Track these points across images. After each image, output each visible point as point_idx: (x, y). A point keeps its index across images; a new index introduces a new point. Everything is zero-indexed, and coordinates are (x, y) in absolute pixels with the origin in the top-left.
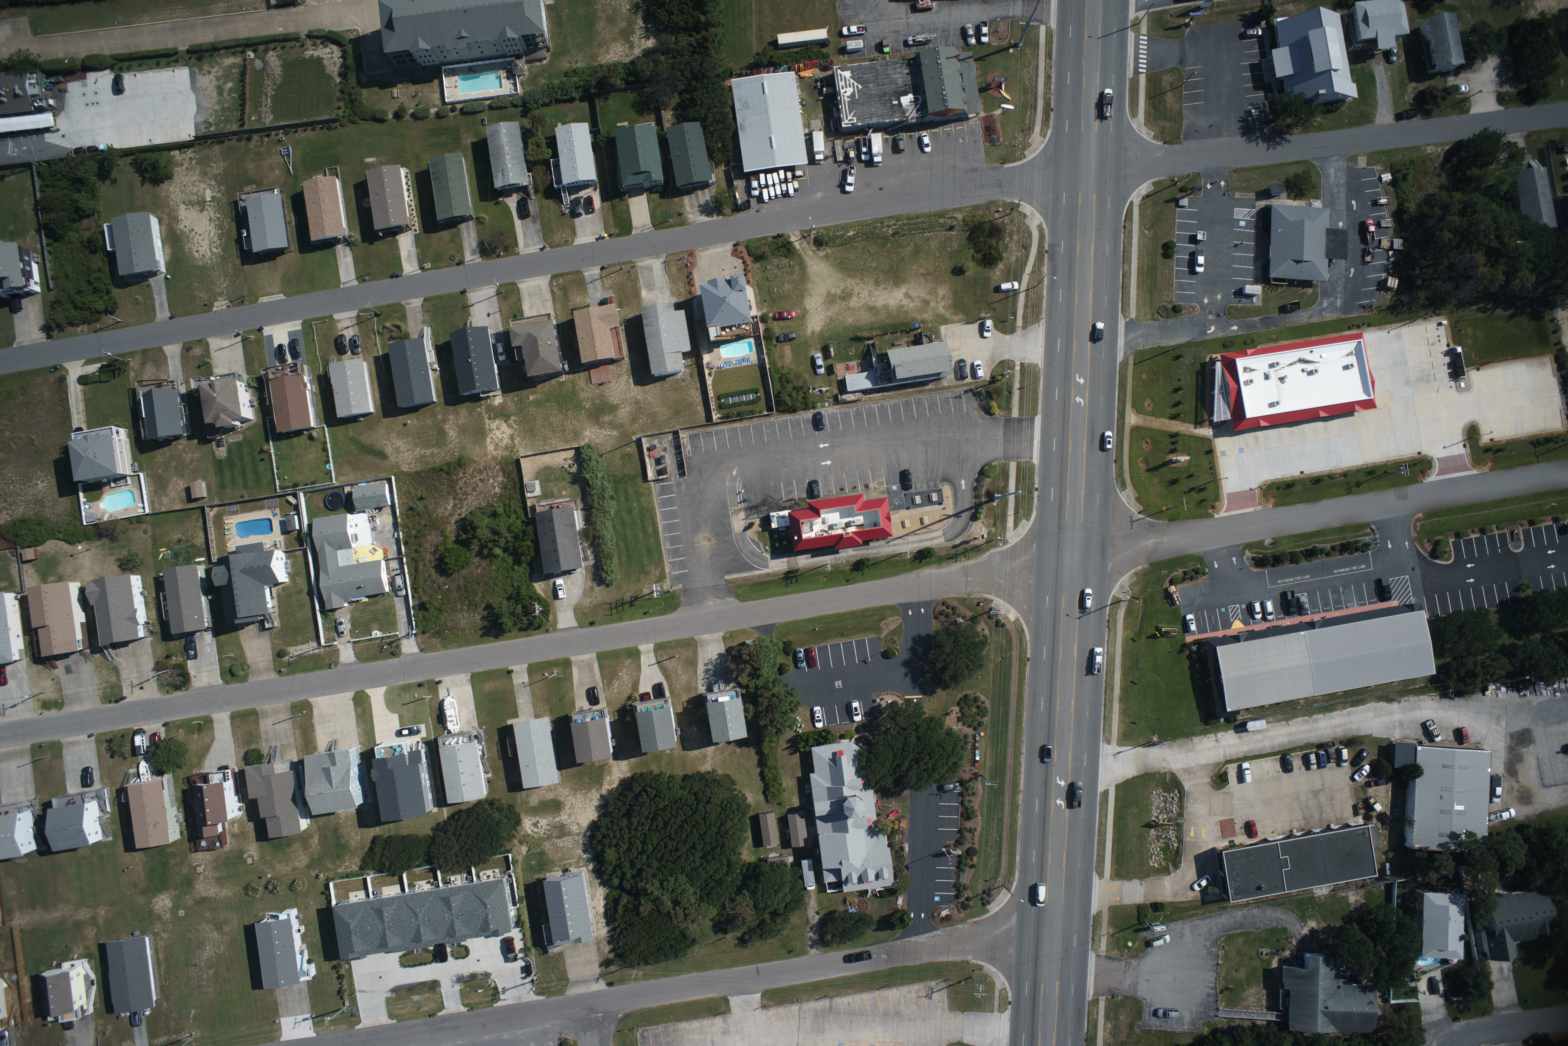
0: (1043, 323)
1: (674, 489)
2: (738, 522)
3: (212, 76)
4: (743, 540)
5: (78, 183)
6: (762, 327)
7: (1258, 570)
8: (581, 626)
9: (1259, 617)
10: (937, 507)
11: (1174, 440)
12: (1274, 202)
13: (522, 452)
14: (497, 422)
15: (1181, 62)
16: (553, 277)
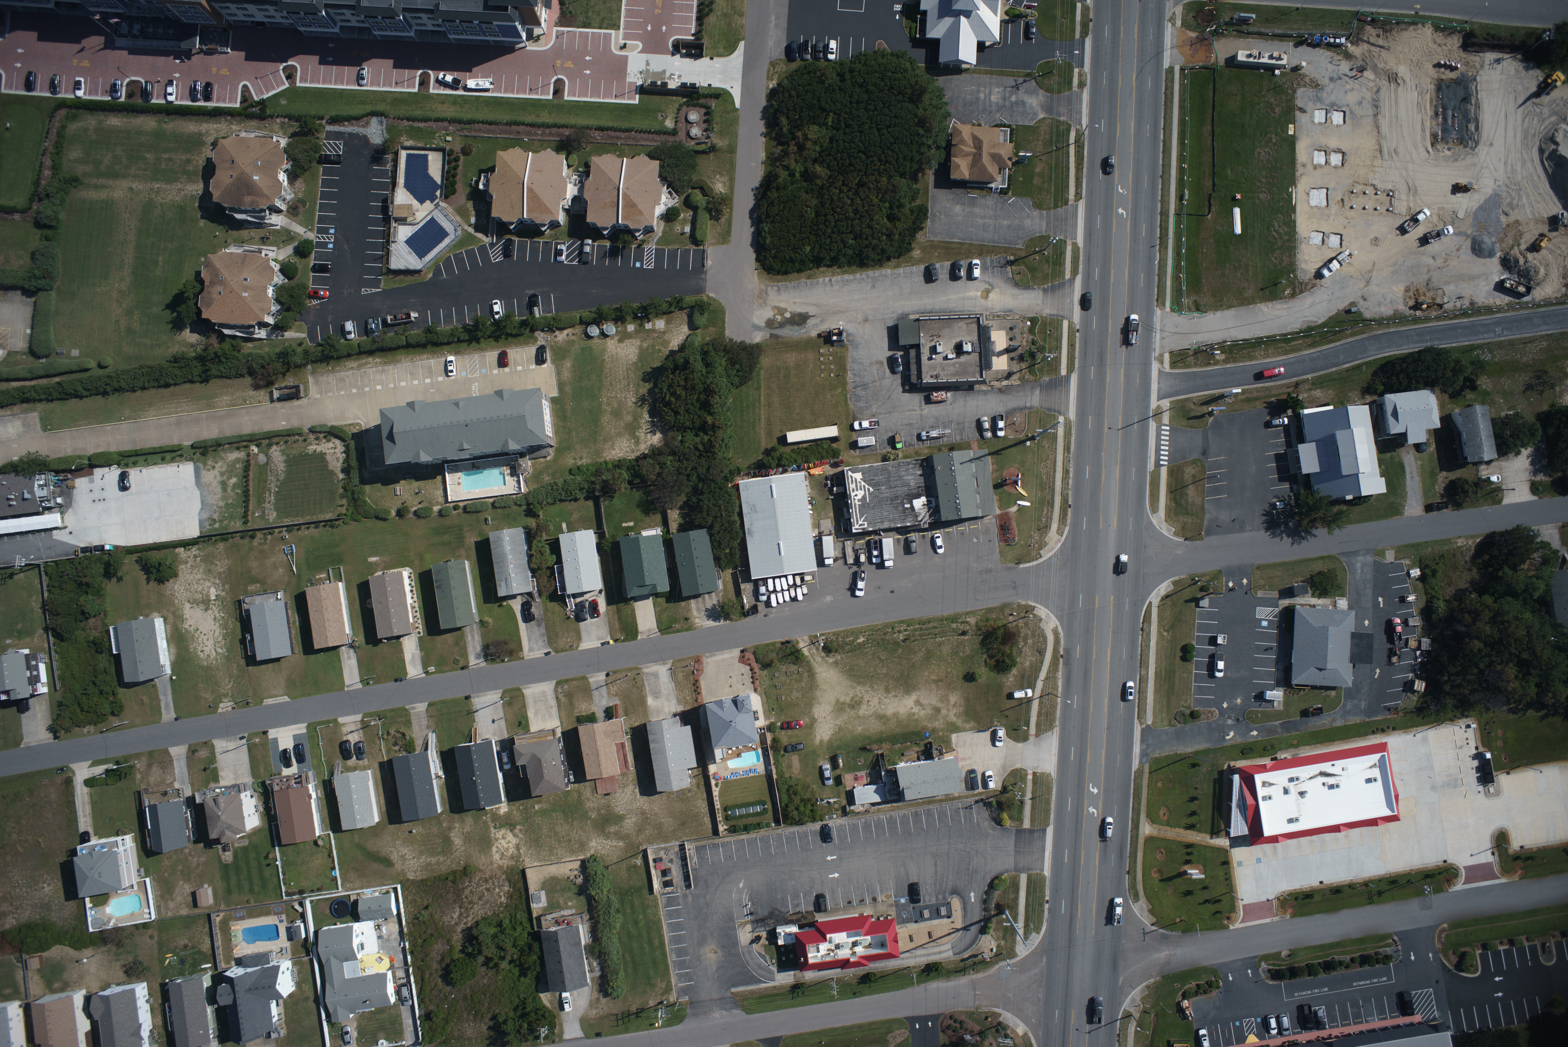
0: (1056, 731)
1: (681, 901)
2: (745, 935)
3: (216, 472)
4: (750, 952)
5: (84, 586)
6: (769, 737)
7: (1275, 983)
8: (587, 1036)
9: (1273, 1031)
10: (946, 920)
11: (1189, 850)
12: (1298, 601)
13: (528, 863)
14: (503, 831)
15: (1204, 453)
16: (558, 684)
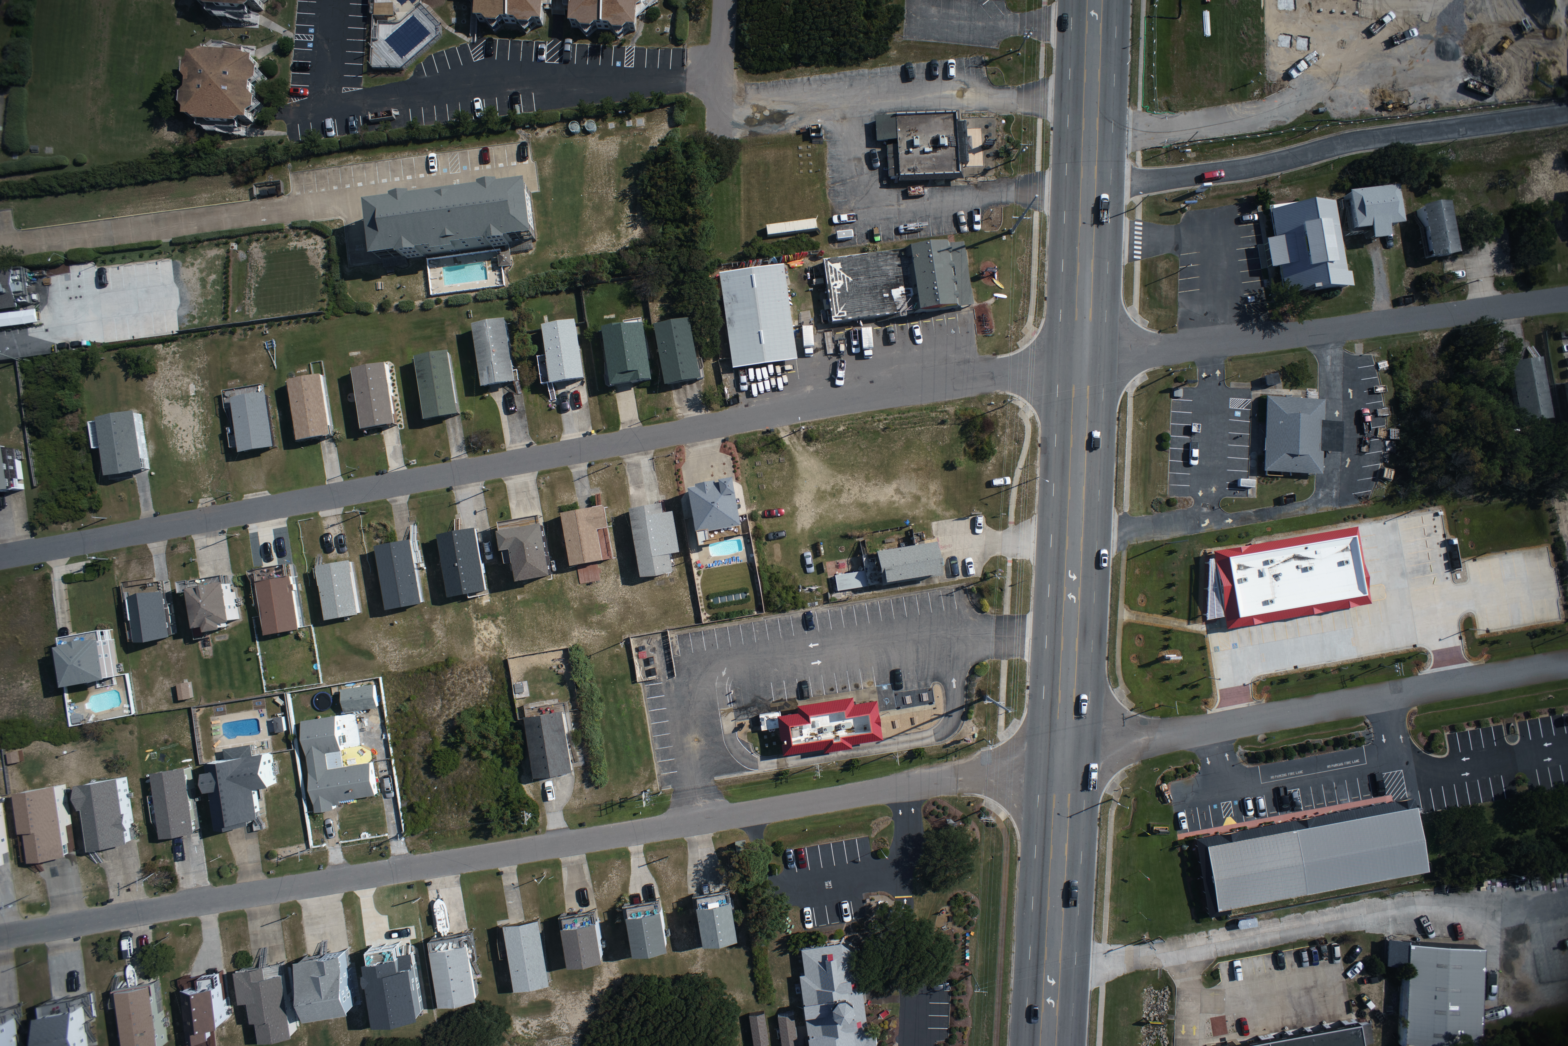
0: (1035, 518)
1: (663, 690)
2: (728, 723)
3: (195, 269)
4: (733, 740)
5: (61, 381)
6: (751, 525)
7: (1251, 766)
8: (570, 827)
9: (1251, 814)
10: (927, 706)
11: (1167, 636)
12: (1270, 392)
13: (510, 653)
14: (485, 622)
15: (1177, 248)
16: (540, 474)
